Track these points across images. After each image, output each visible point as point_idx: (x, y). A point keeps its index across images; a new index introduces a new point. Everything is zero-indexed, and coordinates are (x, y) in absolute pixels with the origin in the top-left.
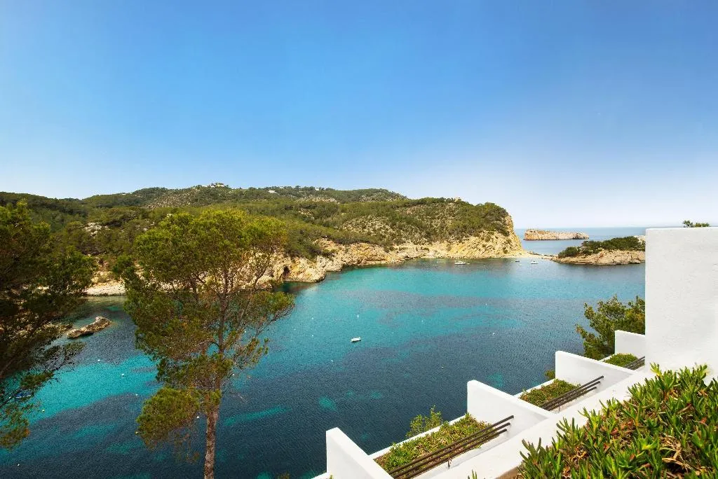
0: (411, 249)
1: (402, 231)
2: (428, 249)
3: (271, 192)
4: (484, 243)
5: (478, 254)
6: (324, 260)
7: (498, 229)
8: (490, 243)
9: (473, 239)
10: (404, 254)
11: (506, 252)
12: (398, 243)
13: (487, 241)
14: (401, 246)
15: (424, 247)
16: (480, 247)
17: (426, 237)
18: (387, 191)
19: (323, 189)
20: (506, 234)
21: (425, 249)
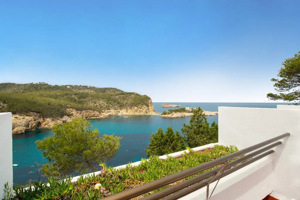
0: (112, 112)
1: (110, 105)
2: (120, 112)
3: (68, 87)
4: (140, 109)
5: (137, 114)
6: (67, 118)
7: (146, 104)
8: (141, 110)
9: (136, 108)
10: (109, 114)
11: (147, 113)
12: (108, 109)
13: (141, 109)
14: (109, 111)
15: (118, 111)
16: (138, 111)
17: (119, 107)
18: (116, 89)
19: (91, 87)
20: (148, 106)
21: (119, 112)
